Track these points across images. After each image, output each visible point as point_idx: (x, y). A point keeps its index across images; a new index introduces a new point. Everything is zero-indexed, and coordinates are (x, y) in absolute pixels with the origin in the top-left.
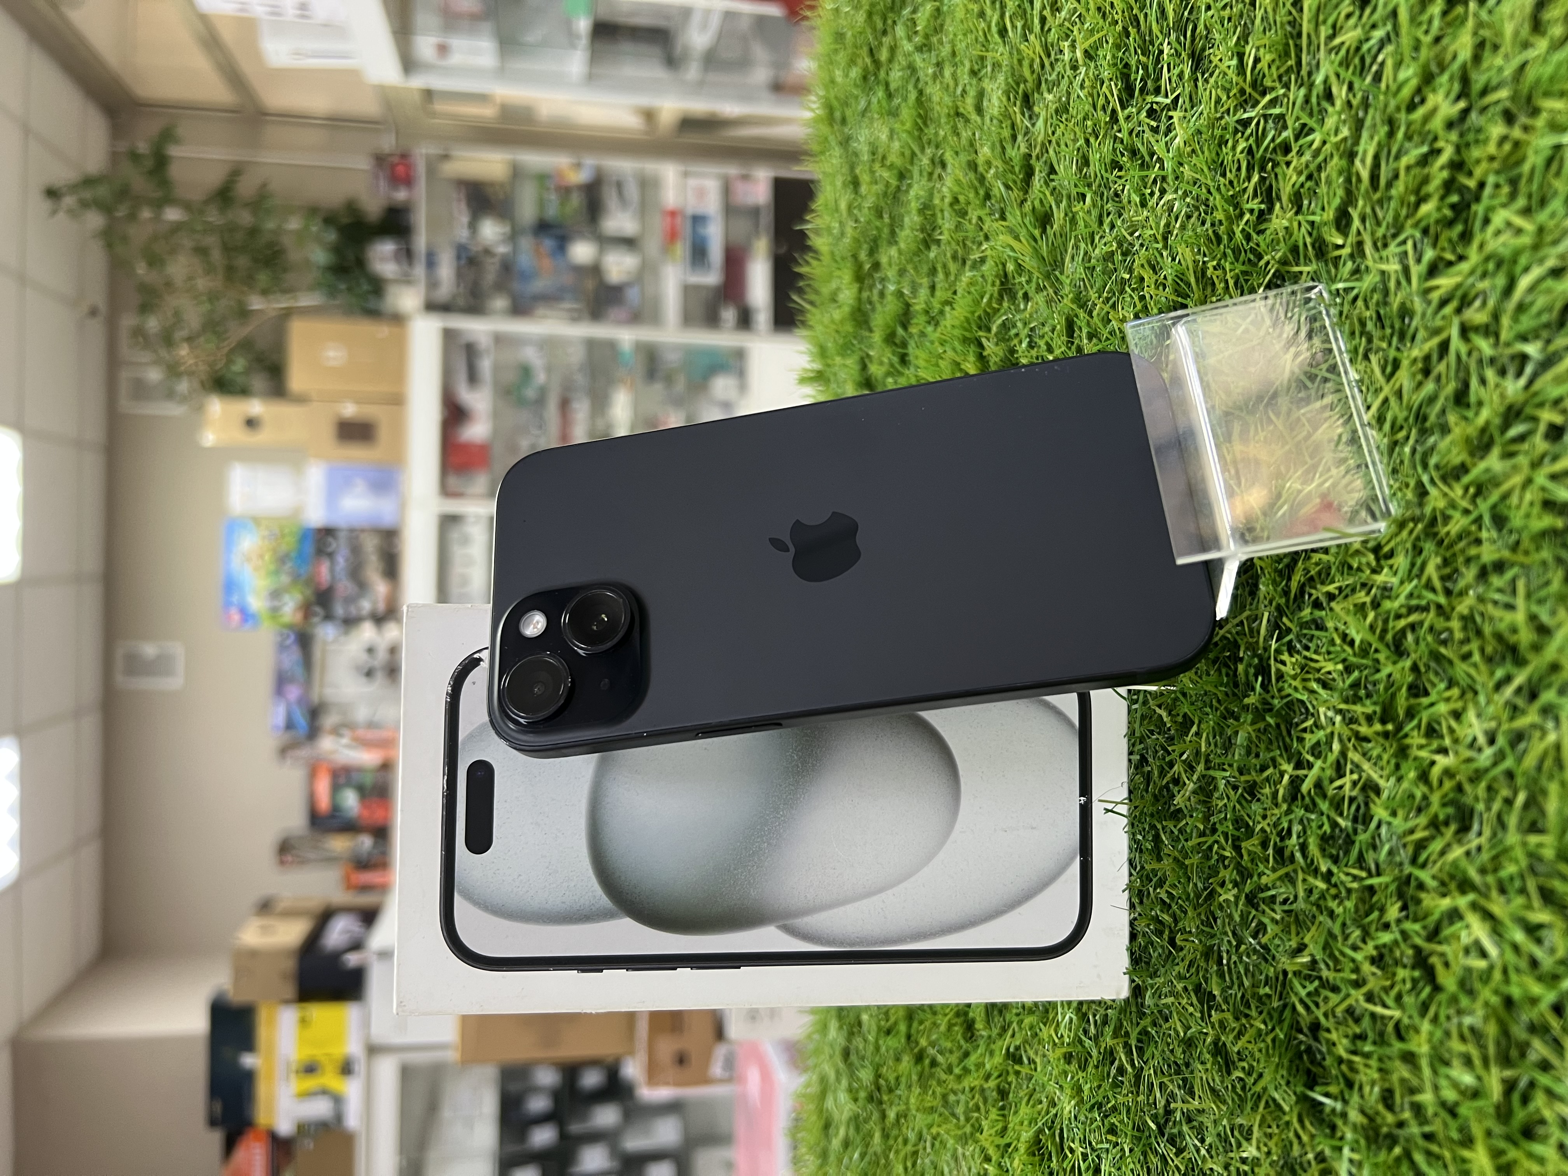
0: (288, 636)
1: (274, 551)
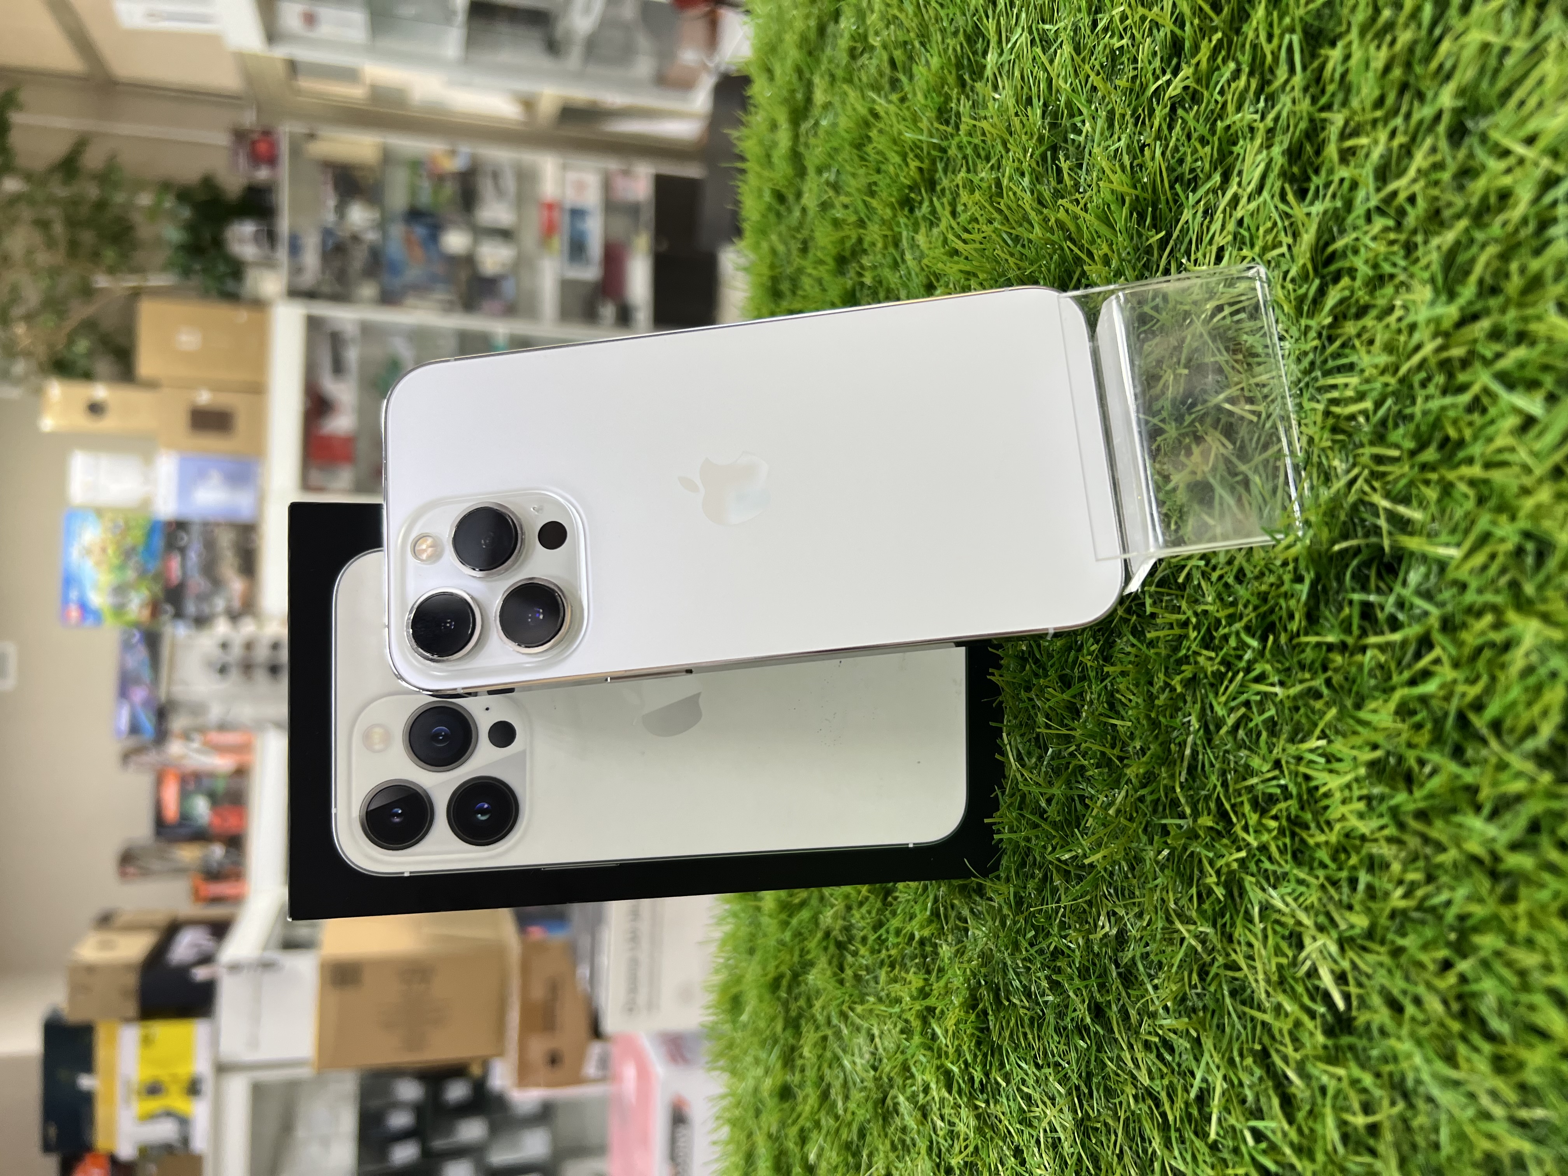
0: (134, 635)
1: (118, 544)
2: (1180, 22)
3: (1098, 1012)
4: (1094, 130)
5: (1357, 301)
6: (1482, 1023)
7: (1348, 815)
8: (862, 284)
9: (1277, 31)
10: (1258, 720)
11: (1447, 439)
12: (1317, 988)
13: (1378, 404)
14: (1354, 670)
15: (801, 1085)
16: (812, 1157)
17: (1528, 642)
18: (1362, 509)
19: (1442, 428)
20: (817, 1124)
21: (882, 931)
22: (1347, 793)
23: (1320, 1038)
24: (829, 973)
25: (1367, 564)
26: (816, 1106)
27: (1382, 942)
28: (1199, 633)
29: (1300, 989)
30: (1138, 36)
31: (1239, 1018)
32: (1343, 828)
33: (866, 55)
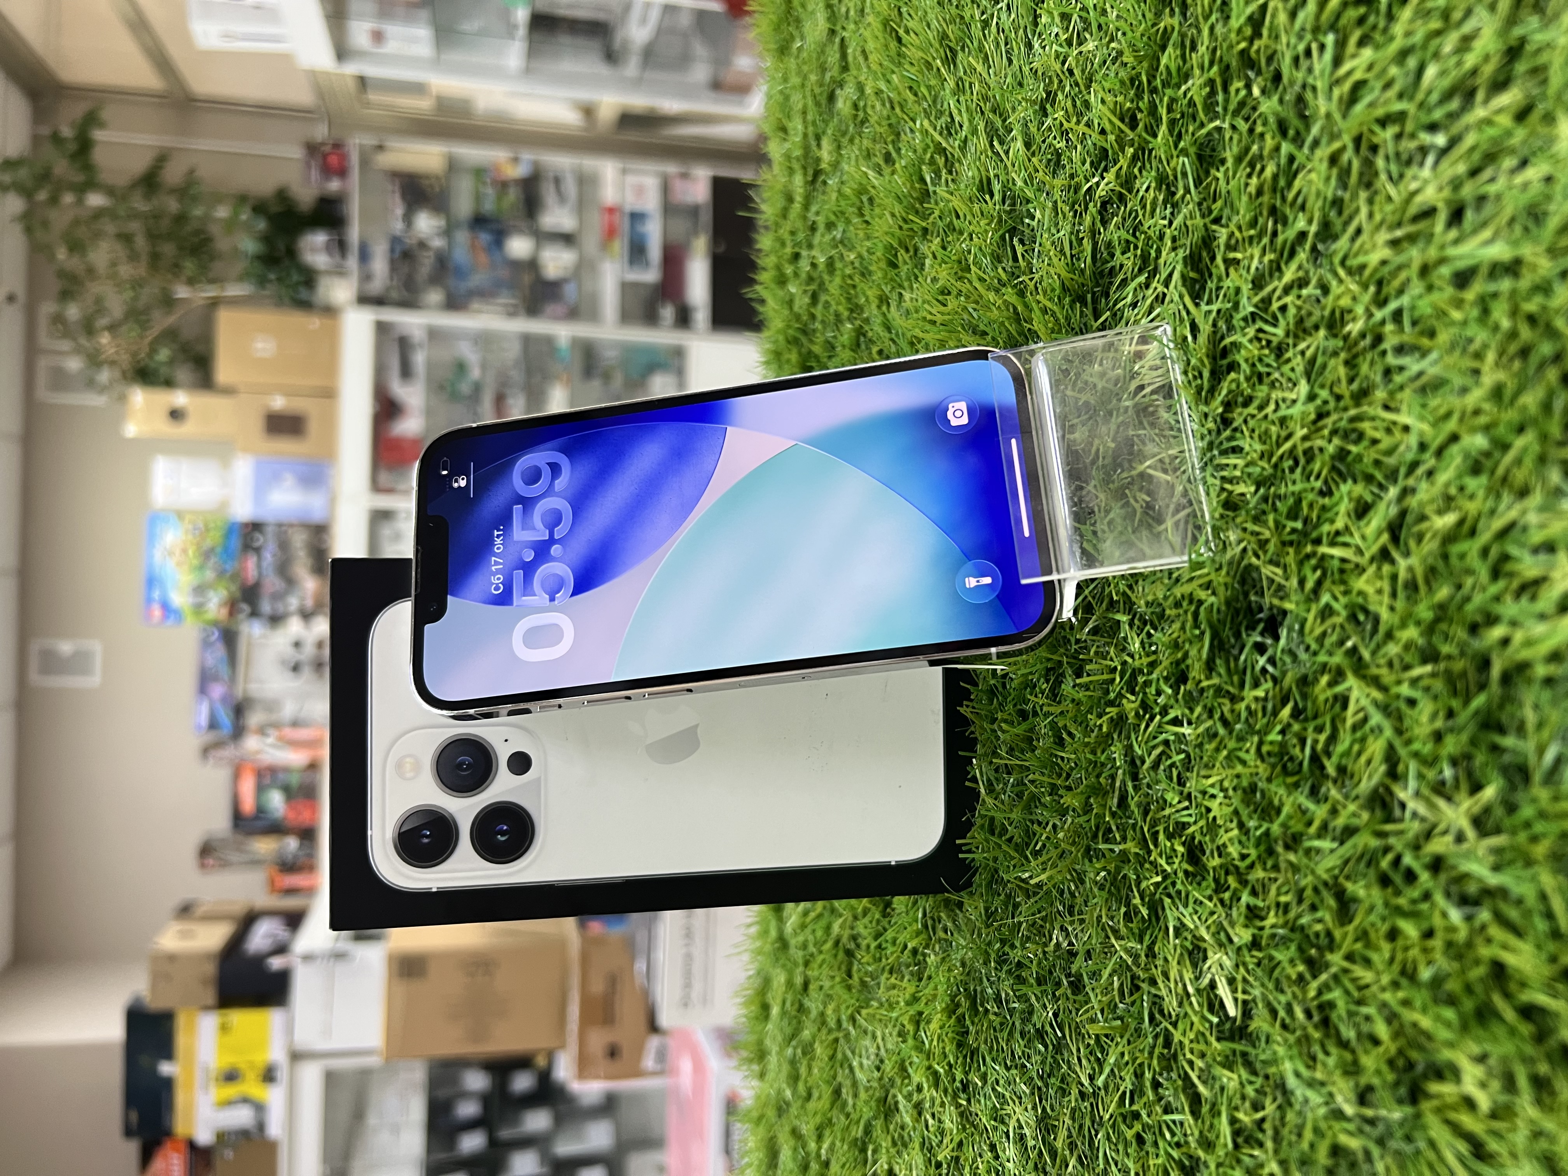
0: (213, 633)
1: (198, 545)
4: (1043, 218)
5: (1242, 392)
9: (1175, 153)
10: (1176, 758)
12: (1215, 999)
16: (823, 1153)
20: (831, 1123)
21: (882, 940)
23: (1215, 1044)
24: (838, 979)
26: (829, 1103)
28: (1123, 678)
30: (1074, 140)
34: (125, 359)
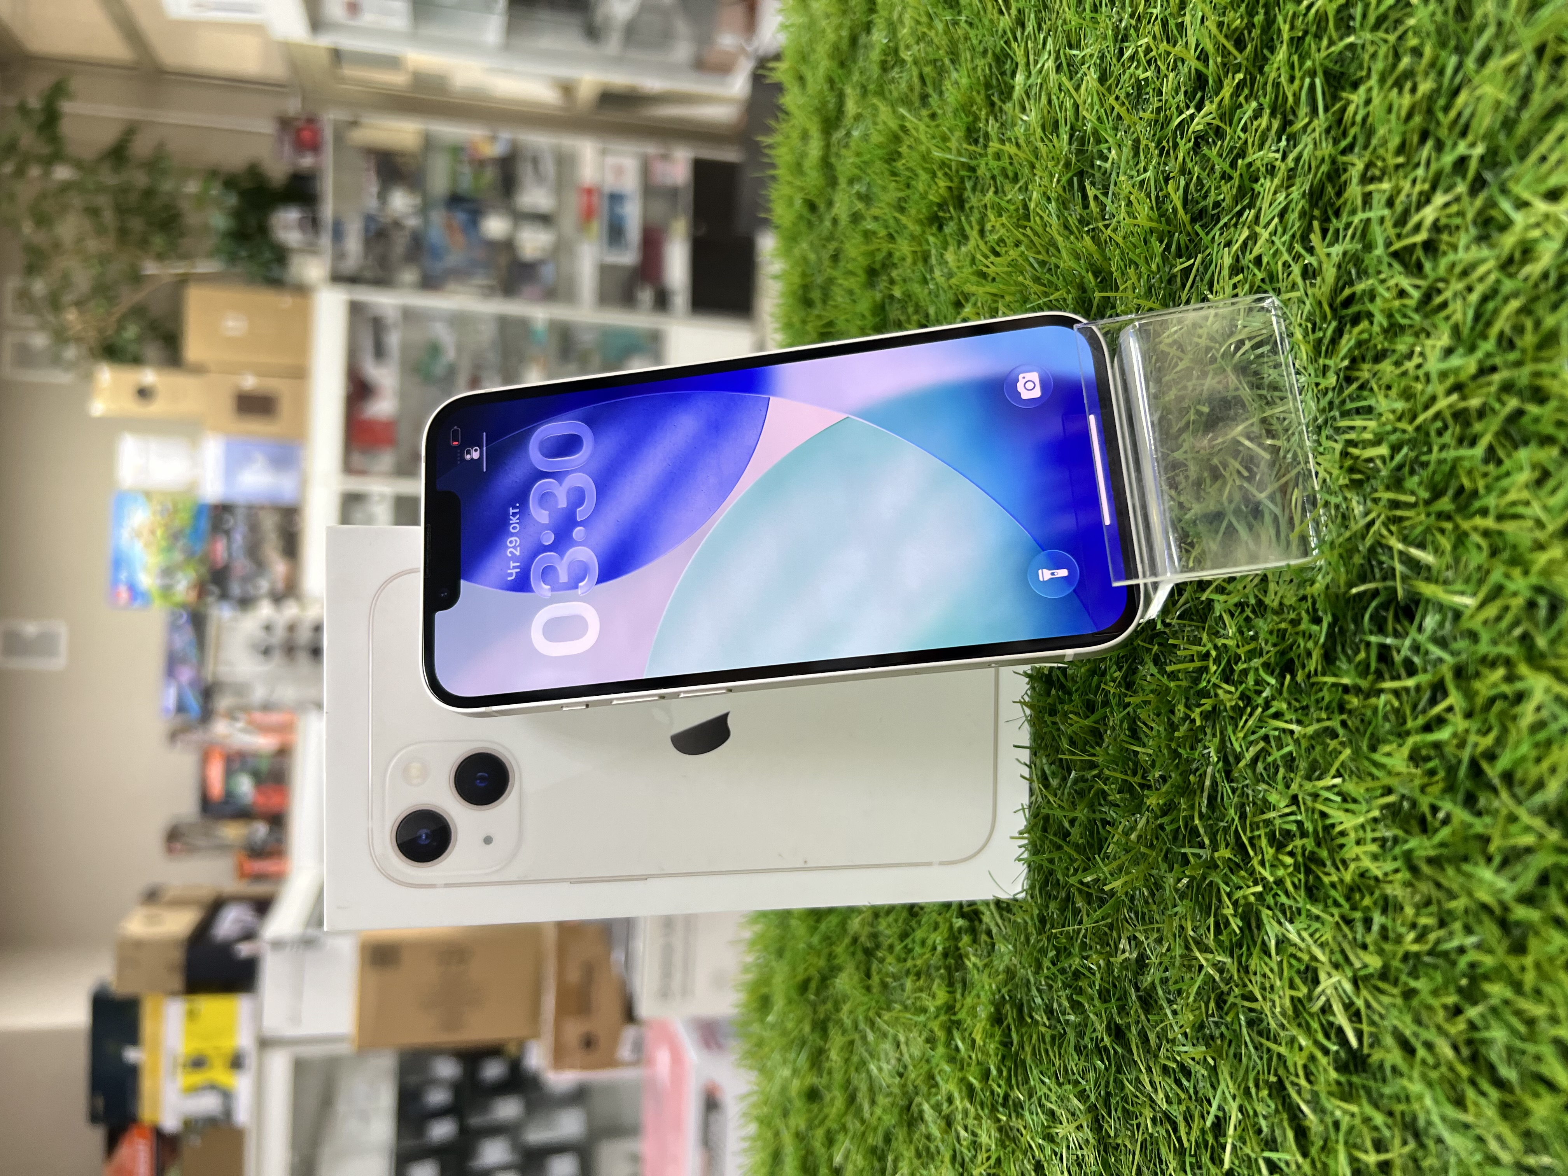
0: (181, 616)
1: (166, 526)
2: (1203, 57)
3: (1118, 1033)
4: (1120, 158)
5: (1375, 346)
6: (1492, 1068)
7: (1362, 856)
8: (892, 297)
9: (1298, 74)
10: (1276, 755)
11: (1461, 489)
12: (1331, 1024)
13: (1395, 449)
14: (1369, 713)
15: (828, 1088)
16: (838, 1159)
17: (1538, 696)
18: (1380, 550)
19: (1458, 477)
20: (844, 1128)
21: (908, 941)
22: (1361, 833)
23: (1333, 1075)
24: (856, 978)
25: (1385, 606)
26: (843, 1108)
27: (1395, 983)
28: (1219, 667)
29: (1315, 1025)
30: (1163, 68)
31: (1256, 1048)
32: (1358, 868)
33: (897, 69)
34: (92, 335)
